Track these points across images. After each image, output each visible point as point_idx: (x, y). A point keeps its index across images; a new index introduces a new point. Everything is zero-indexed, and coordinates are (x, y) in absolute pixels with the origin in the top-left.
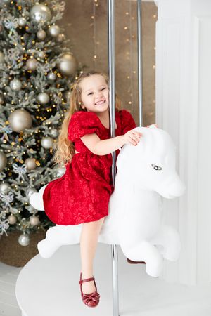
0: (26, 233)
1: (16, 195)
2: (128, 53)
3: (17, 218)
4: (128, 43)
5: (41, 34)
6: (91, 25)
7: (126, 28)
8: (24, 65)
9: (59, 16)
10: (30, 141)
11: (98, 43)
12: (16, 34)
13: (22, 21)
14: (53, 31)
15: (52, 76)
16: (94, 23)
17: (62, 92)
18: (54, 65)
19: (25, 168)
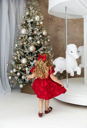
2: (60, 32)
4: (60, 29)
5: (38, 24)
7: (59, 24)
8: (33, 33)
9: (43, 19)
11: (51, 29)
12: (30, 24)
13: (32, 20)
14: (41, 23)
15: (41, 36)
16: (50, 23)
17: (44, 41)
18: (41, 33)
19: (34, 63)
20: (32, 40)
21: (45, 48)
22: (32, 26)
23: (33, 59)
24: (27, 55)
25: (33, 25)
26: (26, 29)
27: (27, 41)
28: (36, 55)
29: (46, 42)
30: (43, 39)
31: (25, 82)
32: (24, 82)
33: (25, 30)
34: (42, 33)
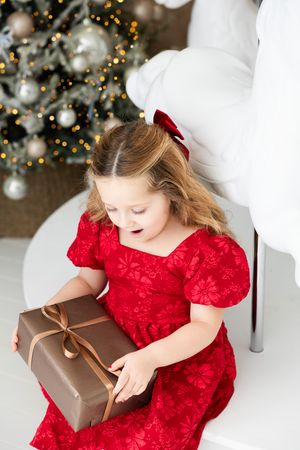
0: (18, 172)
19: (10, 35)
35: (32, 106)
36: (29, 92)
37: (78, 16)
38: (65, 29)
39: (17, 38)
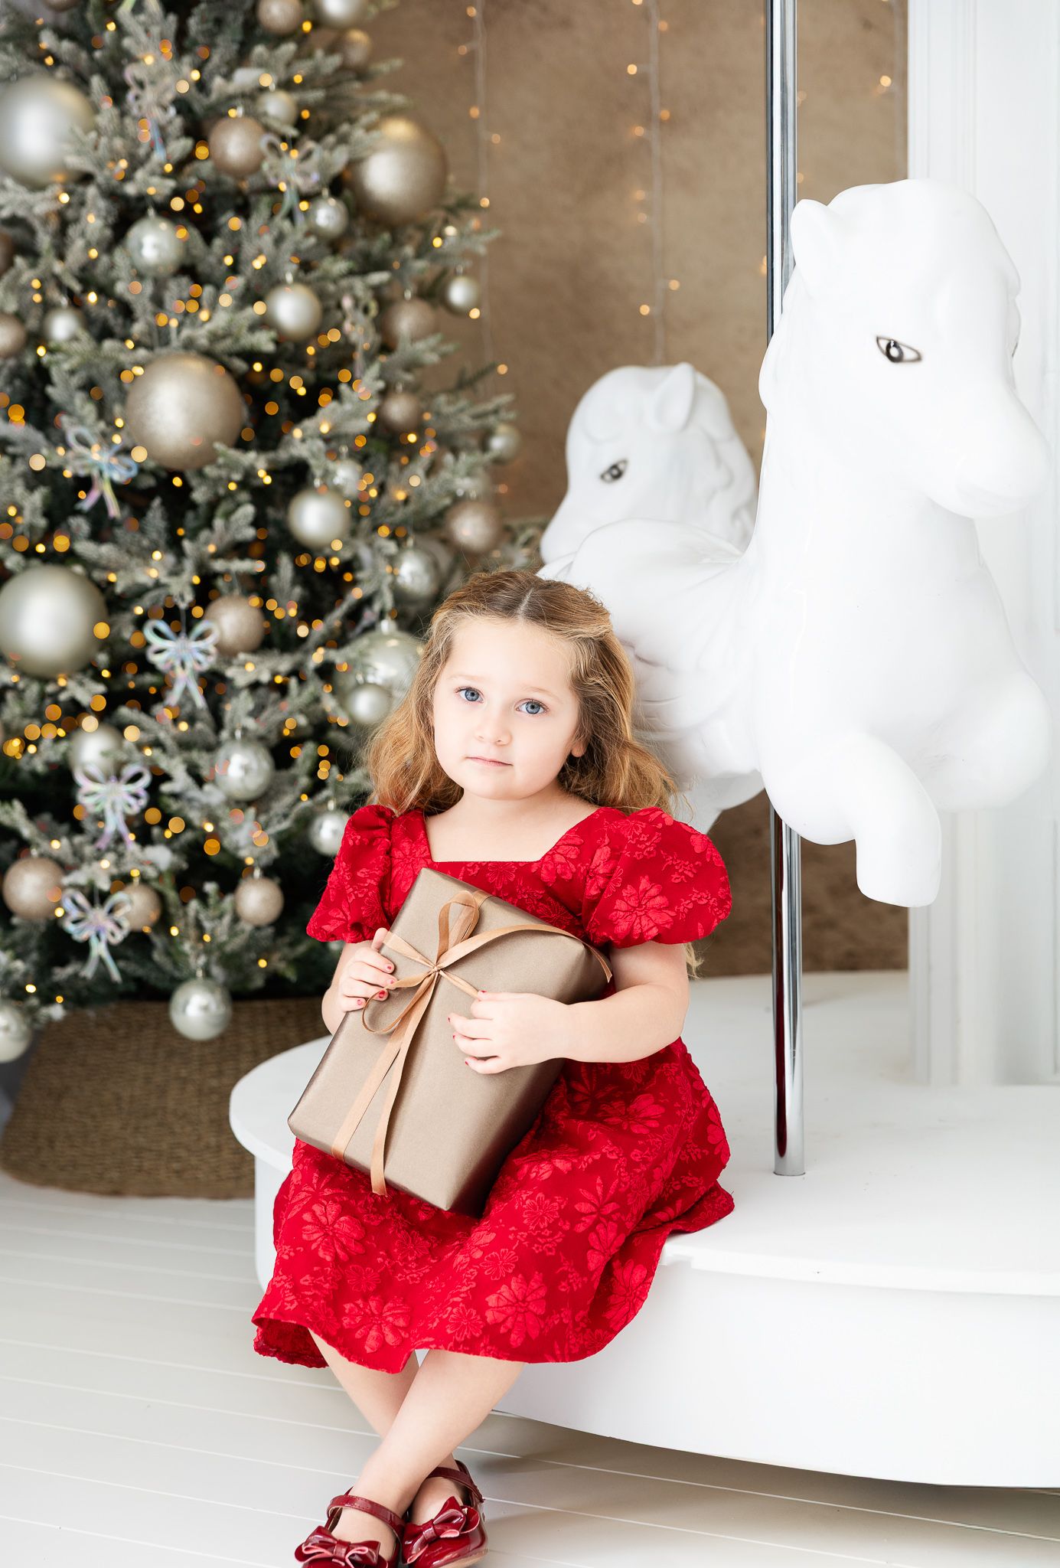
0: (207, 974)
1: (161, 777)
2: (639, 195)
3: (161, 897)
4: (642, 142)
6: (463, 50)
7: (632, 69)
10: (228, 515)
11: (496, 138)
15: (328, 215)
16: (479, 44)
17: (377, 291)
18: (339, 158)
19: (208, 644)
20: (188, 270)
21: (399, 409)
22: (182, 44)
23: (206, 593)
24: (101, 527)
25: (193, 23)
26: (80, 81)
27: (105, 291)
28: (242, 521)
29: (408, 320)
30: (367, 265)
31: (62, 974)
32: (41, 974)
33: (67, 98)
34: (355, 164)
35: (259, 802)
36: (246, 769)
37: (369, 616)
38: (338, 639)
39: (227, 653)
